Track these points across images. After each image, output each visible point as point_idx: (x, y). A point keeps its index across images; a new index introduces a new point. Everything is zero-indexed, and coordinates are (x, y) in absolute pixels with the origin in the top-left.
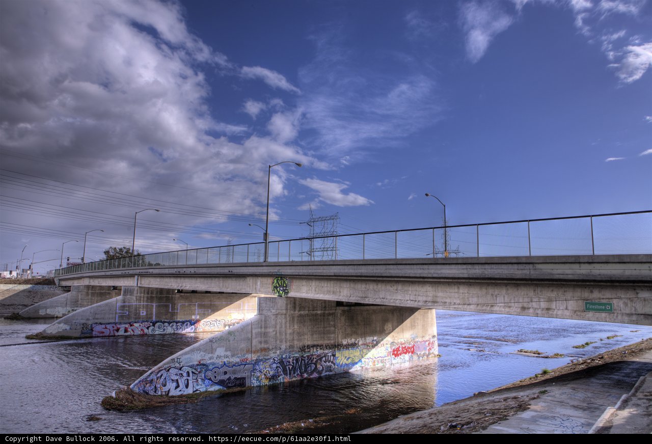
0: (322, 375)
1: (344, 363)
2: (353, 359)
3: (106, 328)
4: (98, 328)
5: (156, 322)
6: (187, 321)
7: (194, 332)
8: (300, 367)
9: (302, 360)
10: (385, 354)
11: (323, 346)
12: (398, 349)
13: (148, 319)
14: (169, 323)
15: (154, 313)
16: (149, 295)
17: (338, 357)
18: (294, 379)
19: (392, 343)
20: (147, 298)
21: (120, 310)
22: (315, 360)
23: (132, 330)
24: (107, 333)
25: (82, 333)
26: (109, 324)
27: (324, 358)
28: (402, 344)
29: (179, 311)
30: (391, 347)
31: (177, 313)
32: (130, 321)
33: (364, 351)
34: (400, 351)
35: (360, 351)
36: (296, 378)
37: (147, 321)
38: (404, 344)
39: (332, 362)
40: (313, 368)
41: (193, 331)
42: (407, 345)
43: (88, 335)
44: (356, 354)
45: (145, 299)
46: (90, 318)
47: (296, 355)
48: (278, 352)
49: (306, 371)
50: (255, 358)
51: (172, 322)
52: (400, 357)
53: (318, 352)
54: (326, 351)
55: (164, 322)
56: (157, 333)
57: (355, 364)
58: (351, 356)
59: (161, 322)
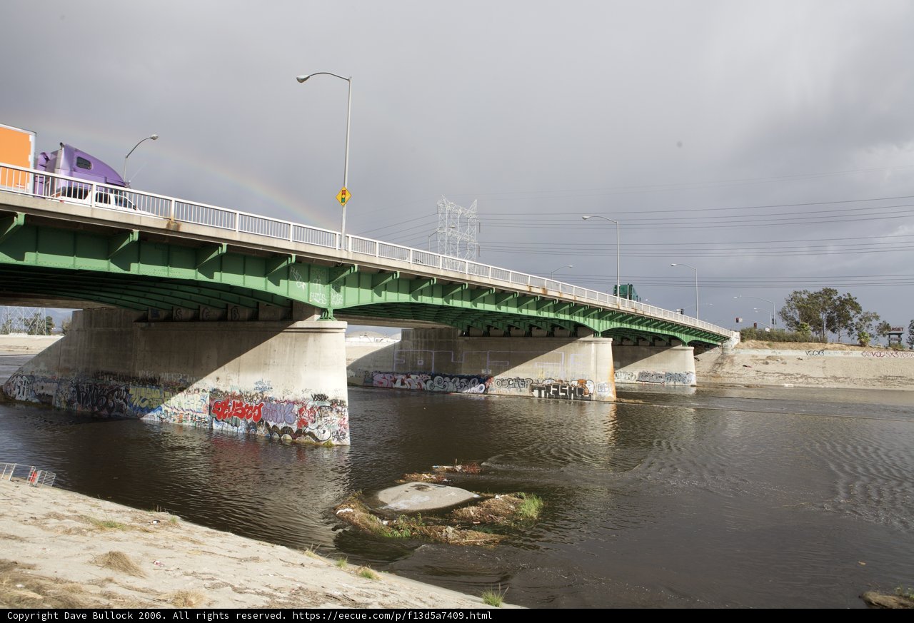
0: (113, 414)
1: (138, 406)
2: (150, 402)
3: (384, 378)
4: (378, 378)
5: (436, 375)
6: (473, 377)
7: (484, 393)
8: (93, 397)
9: (95, 388)
10: (199, 407)
11: (116, 375)
12: (225, 405)
13: (425, 371)
14: (451, 377)
15: (433, 364)
16: (427, 340)
17: (131, 395)
18: (85, 410)
19: (215, 390)
20: (426, 343)
21: (398, 358)
22: (107, 392)
23: (409, 383)
24: (385, 384)
25: (365, 382)
26: (387, 373)
27: (116, 393)
28: (233, 396)
29: (463, 362)
30: (211, 399)
31: (461, 364)
32: (407, 371)
33: (167, 393)
34: (229, 409)
35: (161, 392)
36: (87, 410)
37: (424, 373)
38: (240, 397)
39: (125, 400)
40: (104, 402)
41: (482, 391)
42: (246, 402)
43: (369, 384)
44: (154, 396)
45: (423, 345)
46: (372, 365)
47: (90, 382)
48: (76, 374)
49: (97, 404)
50: (60, 378)
51: (454, 377)
52: (227, 418)
53: (111, 382)
54: (121, 383)
55: (444, 376)
56: (436, 389)
57: (150, 410)
58: (148, 397)
59: (441, 375)
